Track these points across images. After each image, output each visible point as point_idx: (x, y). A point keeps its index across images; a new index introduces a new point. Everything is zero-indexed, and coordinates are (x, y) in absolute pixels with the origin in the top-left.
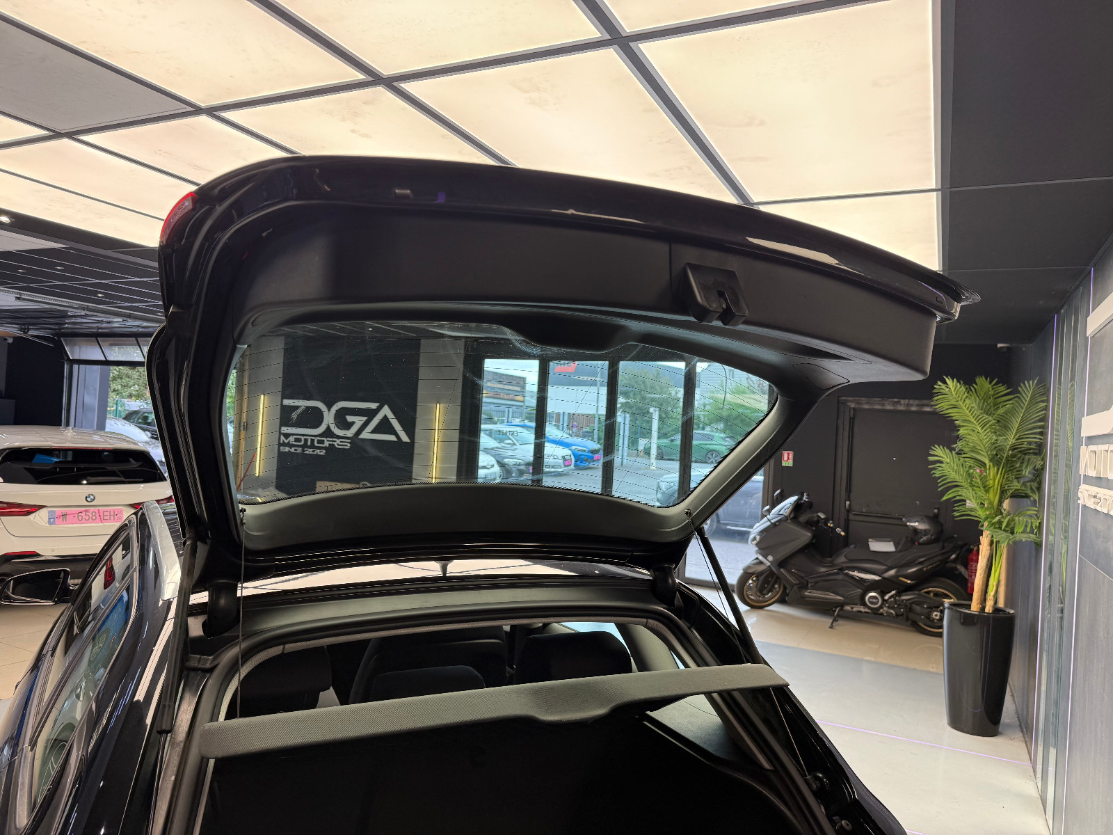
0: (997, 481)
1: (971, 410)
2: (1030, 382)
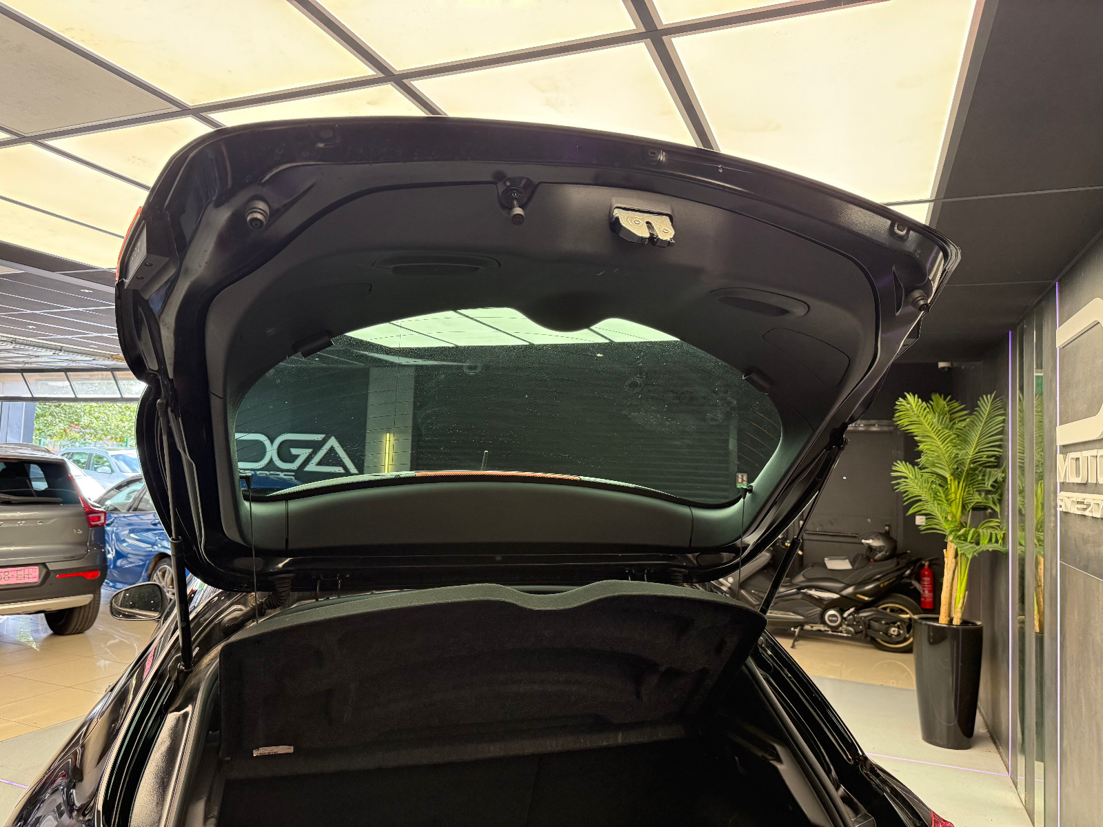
0: (958, 494)
1: (931, 425)
2: (989, 396)
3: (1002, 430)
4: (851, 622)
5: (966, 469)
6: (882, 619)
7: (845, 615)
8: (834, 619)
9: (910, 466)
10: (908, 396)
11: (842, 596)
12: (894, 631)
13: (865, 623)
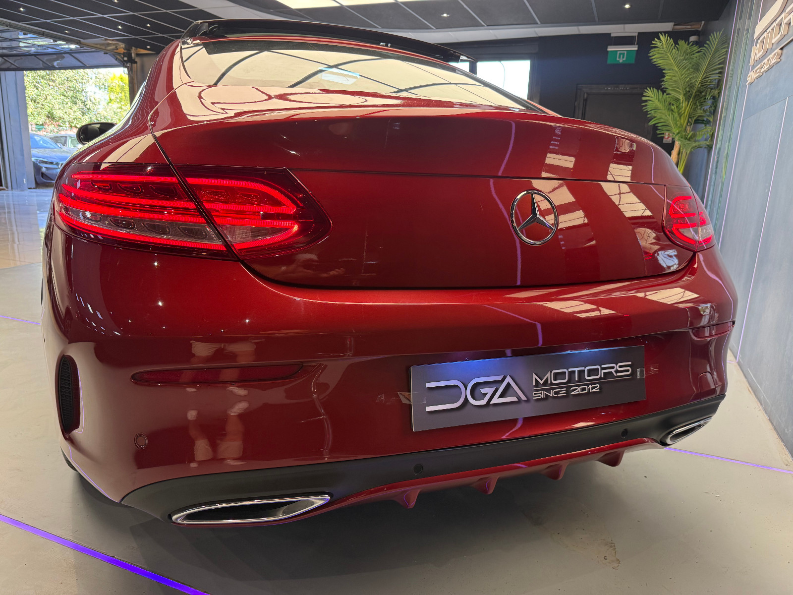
0: (687, 110)
1: (675, 59)
2: (718, 33)
3: (723, 61)
5: (694, 92)
9: (655, 91)
10: (661, 37)
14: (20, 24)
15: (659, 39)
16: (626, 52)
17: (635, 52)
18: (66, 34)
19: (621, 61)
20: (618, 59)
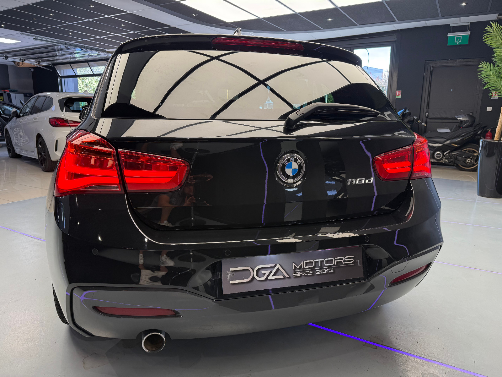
4: (447, 157)
6: (463, 155)
7: (445, 154)
8: (439, 156)
9: (488, 64)
10: (492, 24)
11: (444, 145)
12: (469, 161)
13: (454, 157)
14: (71, 42)
15: (491, 25)
16: (461, 37)
17: (469, 36)
18: (97, 46)
19: (458, 43)
20: (455, 42)
